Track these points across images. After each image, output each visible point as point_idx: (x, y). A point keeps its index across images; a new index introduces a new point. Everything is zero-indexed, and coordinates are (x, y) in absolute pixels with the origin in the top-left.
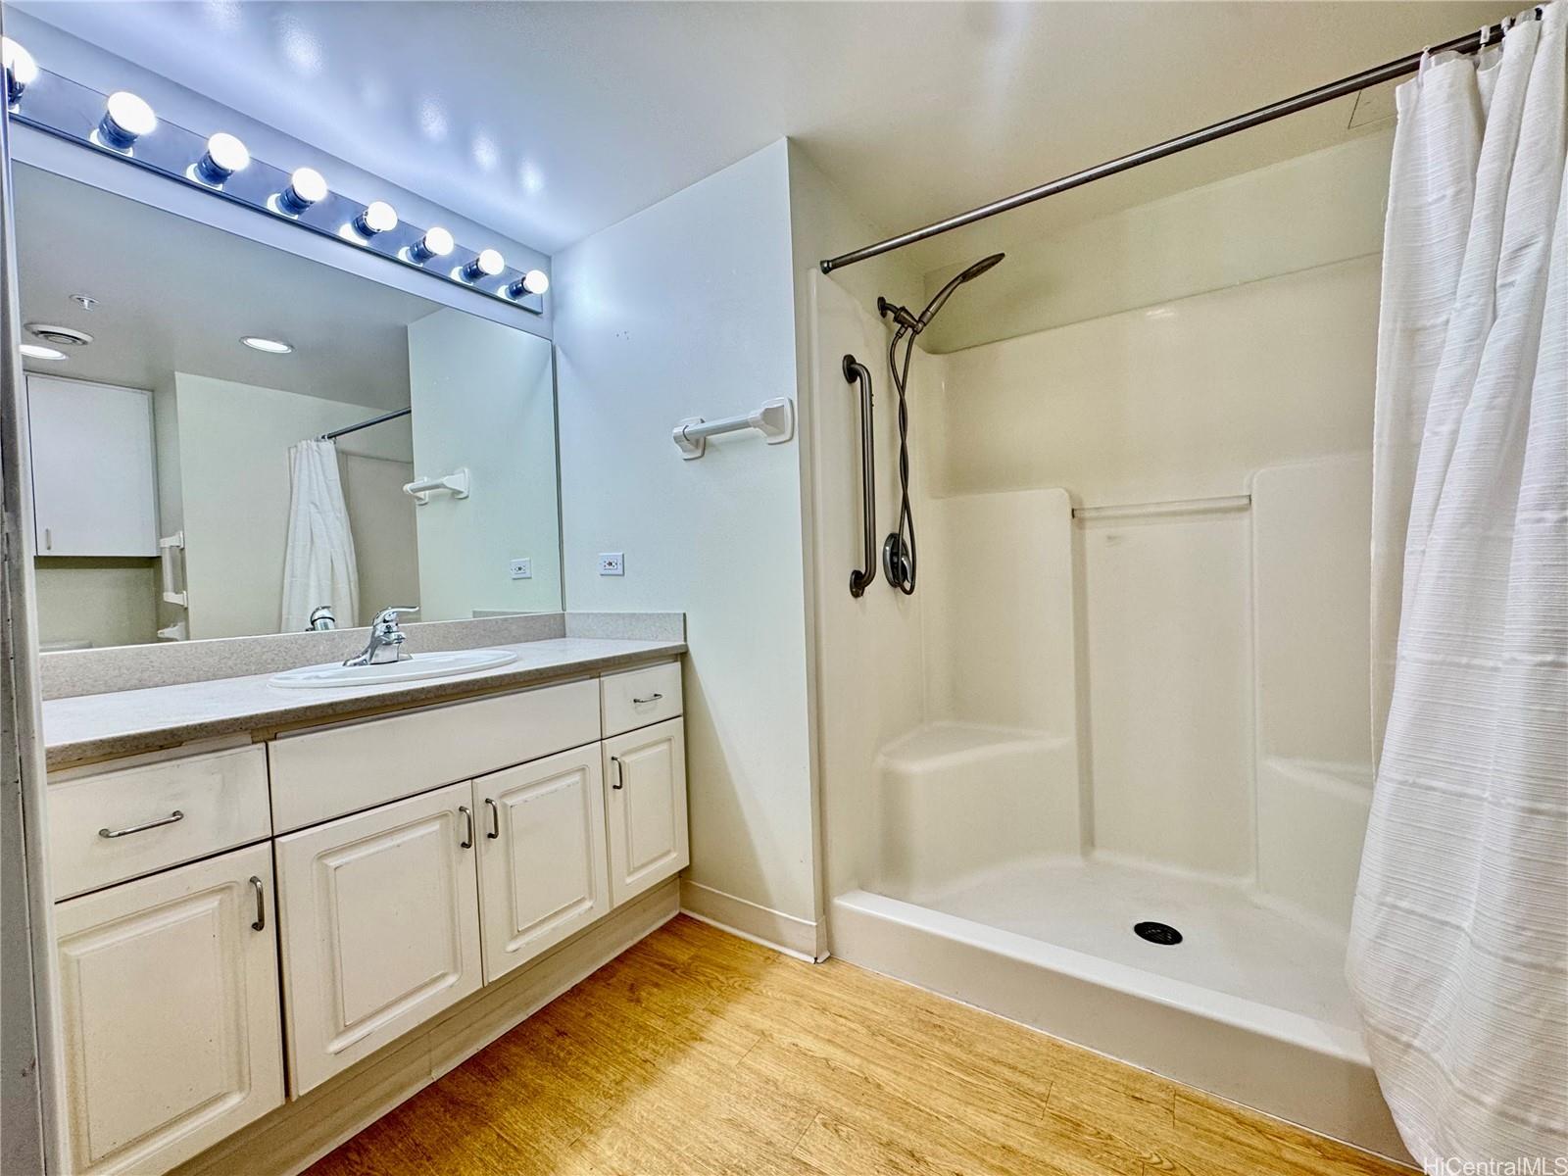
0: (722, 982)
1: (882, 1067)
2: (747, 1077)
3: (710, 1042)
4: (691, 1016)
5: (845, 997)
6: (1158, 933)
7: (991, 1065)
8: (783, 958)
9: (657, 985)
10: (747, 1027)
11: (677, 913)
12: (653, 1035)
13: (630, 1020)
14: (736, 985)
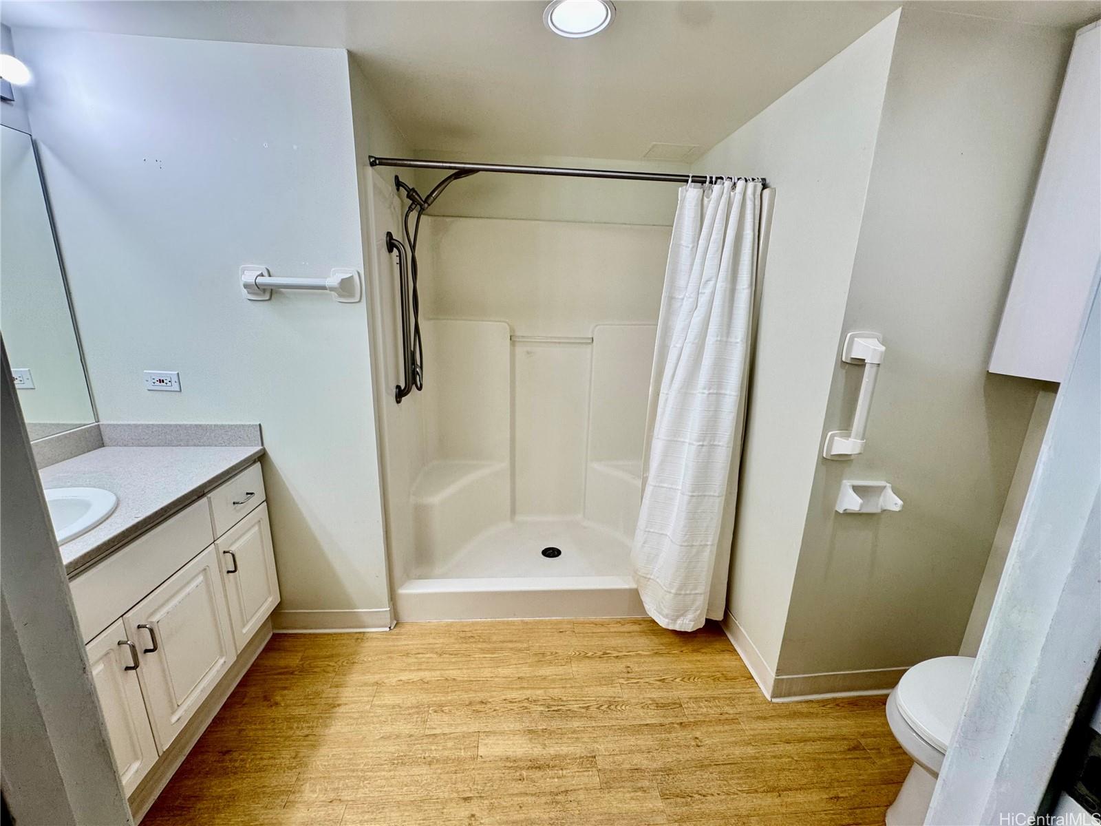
0: (334, 666)
1: (452, 669)
2: (379, 711)
3: (346, 704)
4: (323, 696)
5: (416, 643)
6: (552, 553)
7: (501, 644)
8: (368, 635)
9: (285, 688)
10: (366, 684)
11: (271, 635)
12: (302, 719)
13: (278, 719)
14: (344, 664)
